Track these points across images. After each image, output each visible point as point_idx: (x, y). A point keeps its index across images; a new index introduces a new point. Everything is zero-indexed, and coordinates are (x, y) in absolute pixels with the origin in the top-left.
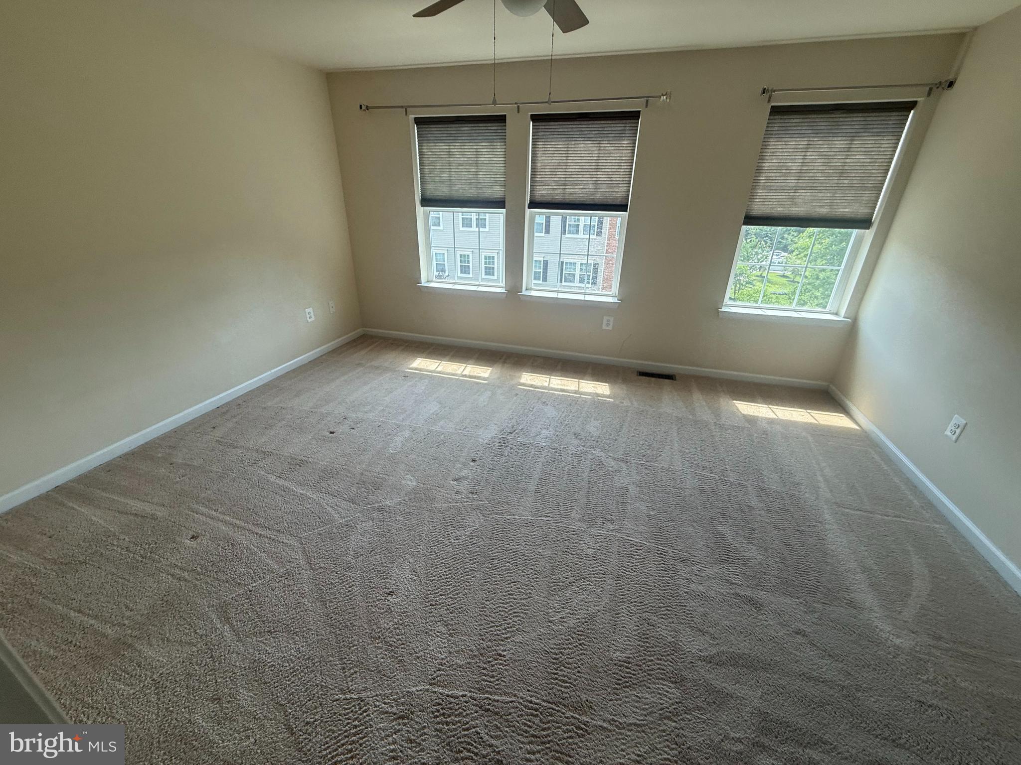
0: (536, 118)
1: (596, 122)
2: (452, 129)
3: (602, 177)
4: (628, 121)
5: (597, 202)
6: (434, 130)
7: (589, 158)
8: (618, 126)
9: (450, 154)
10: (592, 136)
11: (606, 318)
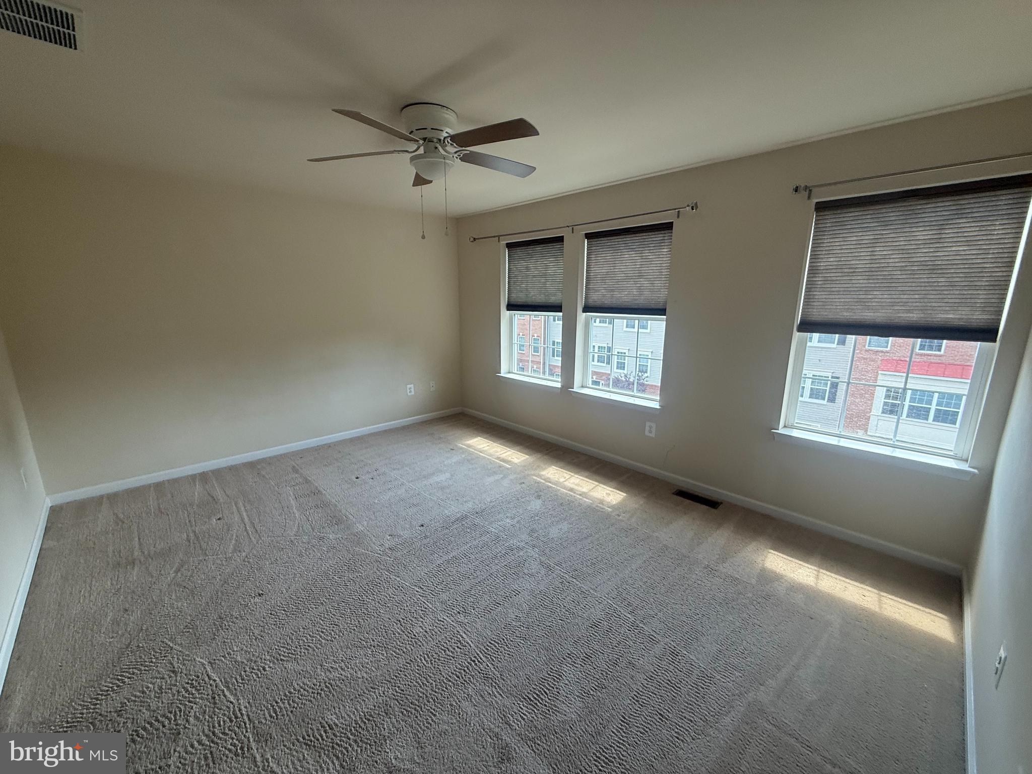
0: (589, 236)
1: (637, 235)
2: (530, 250)
3: (646, 284)
4: (666, 232)
5: (641, 306)
6: (519, 252)
7: (633, 267)
8: (658, 237)
9: (528, 269)
10: (635, 247)
11: (648, 424)
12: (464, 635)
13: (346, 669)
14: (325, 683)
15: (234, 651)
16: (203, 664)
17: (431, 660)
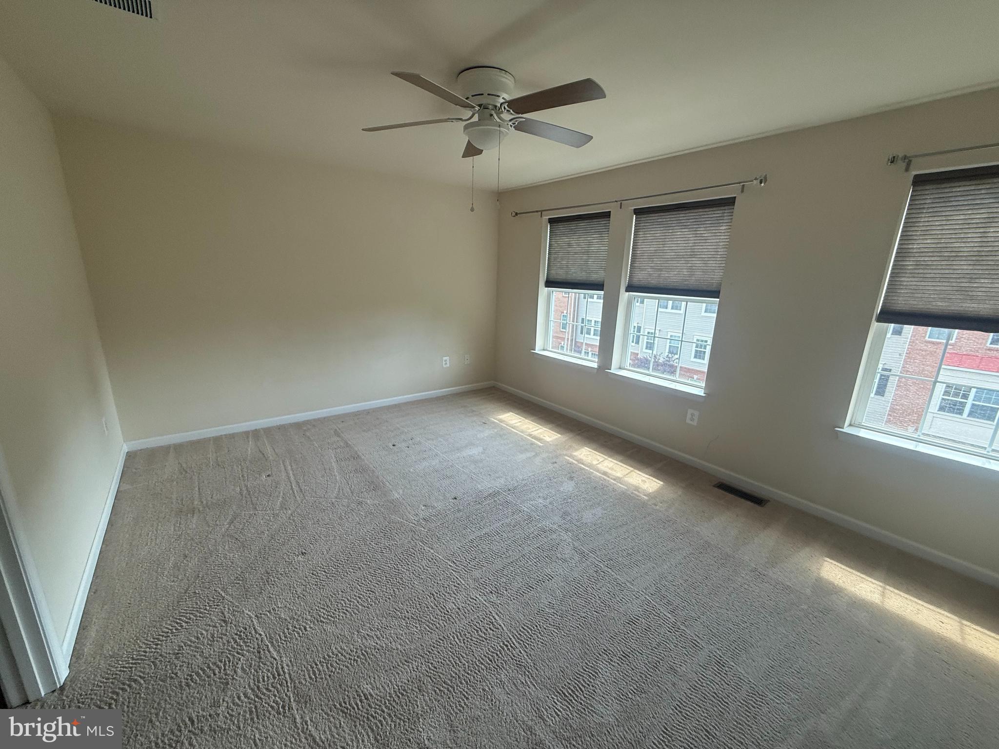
0: (638, 212)
1: (692, 211)
2: (573, 225)
3: (698, 263)
4: (726, 208)
5: (691, 287)
6: (561, 227)
7: (685, 245)
8: (717, 213)
9: (569, 245)
10: (689, 224)
11: (690, 411)
12: (496, 617)
13: (381, 638)
14: (361, 650)
15: (278, 607)
16: (251, 617)
17: (464, 640)
